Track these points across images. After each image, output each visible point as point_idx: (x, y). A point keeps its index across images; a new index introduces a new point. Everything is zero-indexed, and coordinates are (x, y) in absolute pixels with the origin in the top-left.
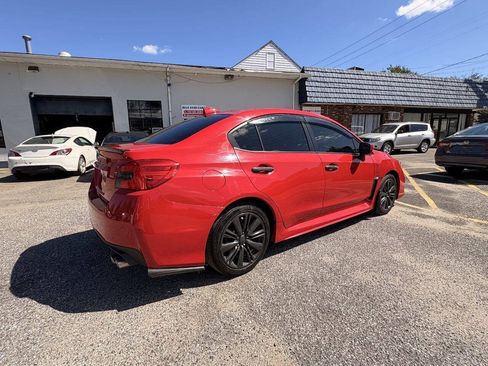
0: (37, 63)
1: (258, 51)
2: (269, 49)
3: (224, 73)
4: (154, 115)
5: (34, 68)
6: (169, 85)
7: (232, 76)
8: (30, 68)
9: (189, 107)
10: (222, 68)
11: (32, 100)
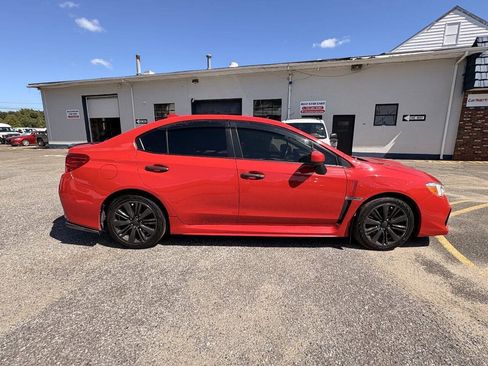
0: (198, 76)
1: (432, 24)
2: (452, 18)
3: (349, 63)
4: (275, 113)
5: (196, 81)
6: (291, 83)
7: (360, 66)
8: (193, 81)
9: (308, 103)
10: (349, 59)
11: (193, 104)
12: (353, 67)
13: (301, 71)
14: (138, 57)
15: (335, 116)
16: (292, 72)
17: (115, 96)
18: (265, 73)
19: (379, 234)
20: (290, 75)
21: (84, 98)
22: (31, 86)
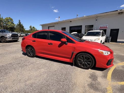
0: (71, 20)
4: (91, 29)
5: (71, 22)
6: (96, 20)
7: (122, 13)
9: (102, 26)
10: (117, 11)
11: (70, 27)
12: (119, 13)
13: (100, 16)
14: (59, 17)
15: (111, 30)
16: (97, 17)
17: (54, 26)
18: (89, 18)
19: (83, 64)
20: (96, 18)
21: (49, 27)
22: (40, 25)
